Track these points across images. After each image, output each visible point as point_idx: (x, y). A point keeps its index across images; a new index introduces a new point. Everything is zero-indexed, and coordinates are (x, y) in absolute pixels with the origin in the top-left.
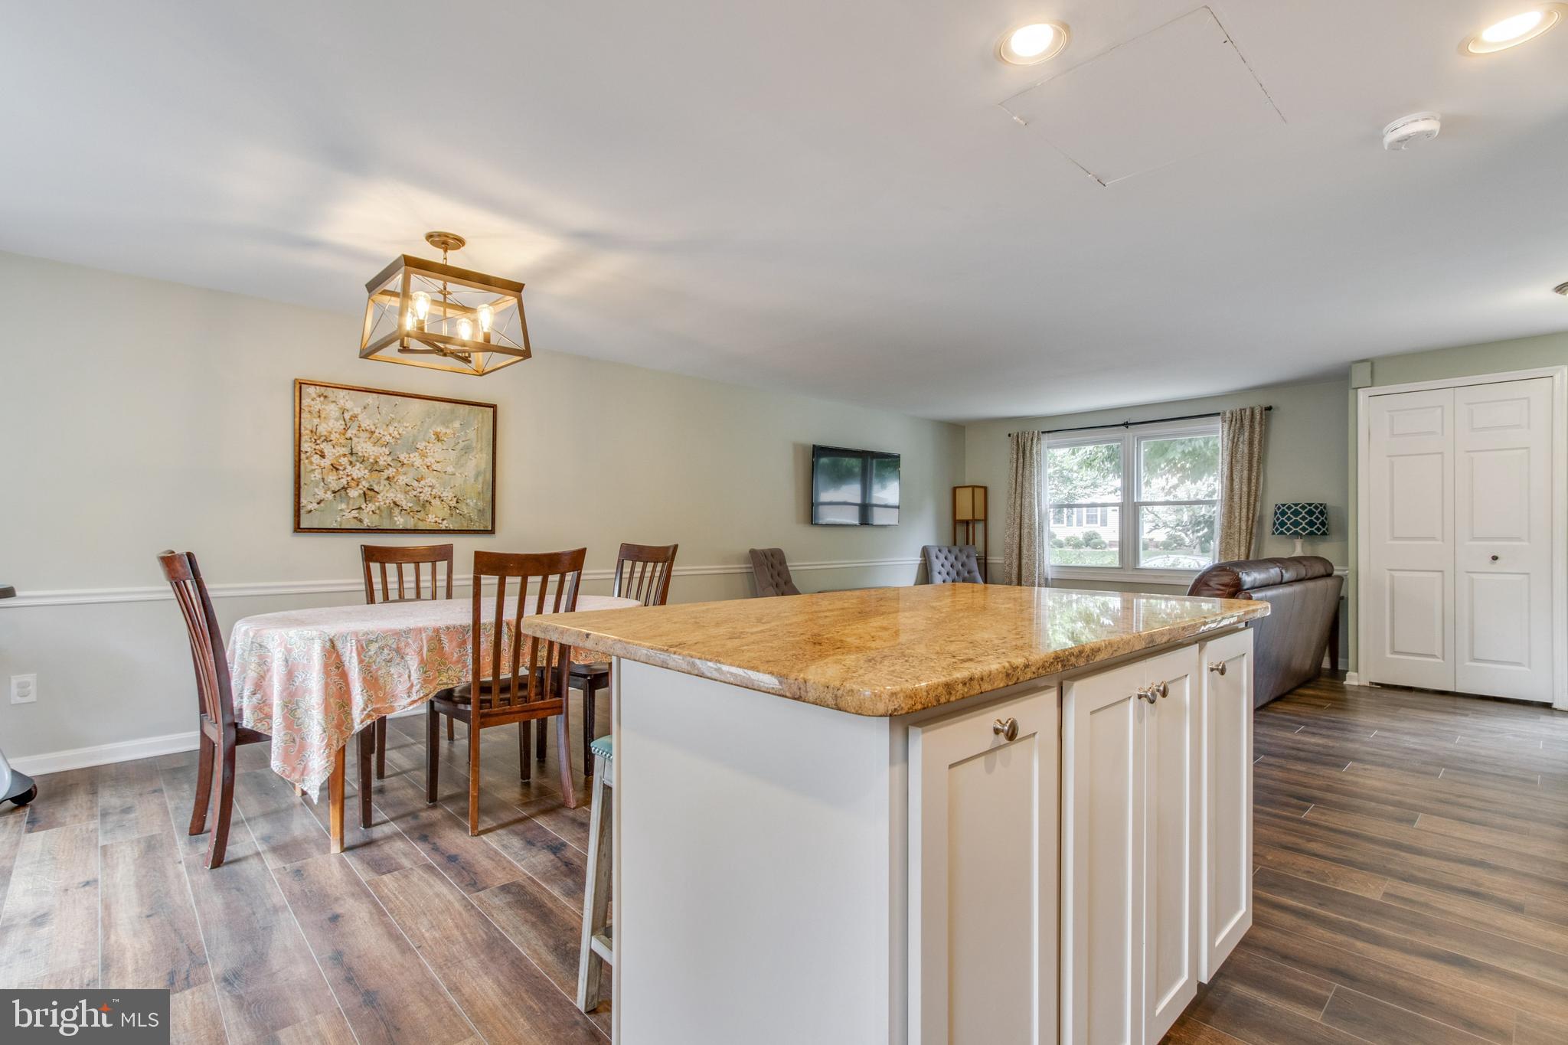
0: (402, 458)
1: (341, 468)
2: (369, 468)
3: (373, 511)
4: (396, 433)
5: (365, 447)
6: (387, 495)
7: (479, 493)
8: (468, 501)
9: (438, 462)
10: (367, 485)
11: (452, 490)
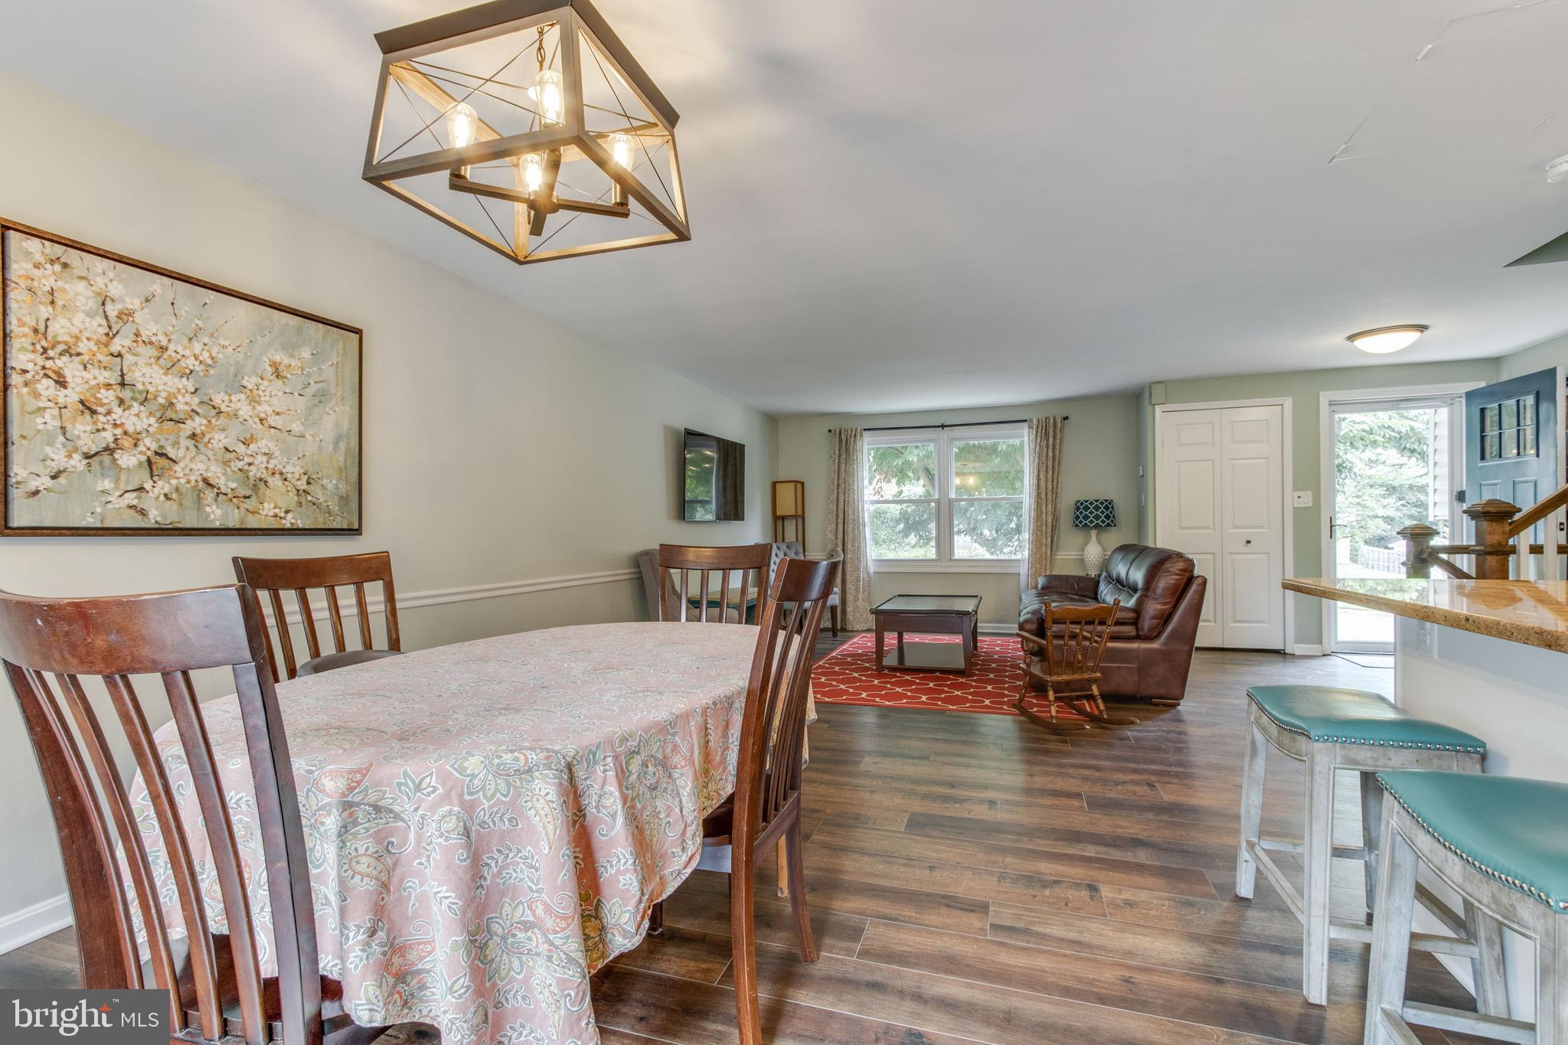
0: (218, 399)
1: (100, 410)
2: (158, 414)
3: (166, 495)
4: (206, 355)
5: (146, 374)
6: (191, 467)
7: (341, 469)
8: (325, 481)
9: (278, 414)
10: (154, 446)
11: (300, 462)
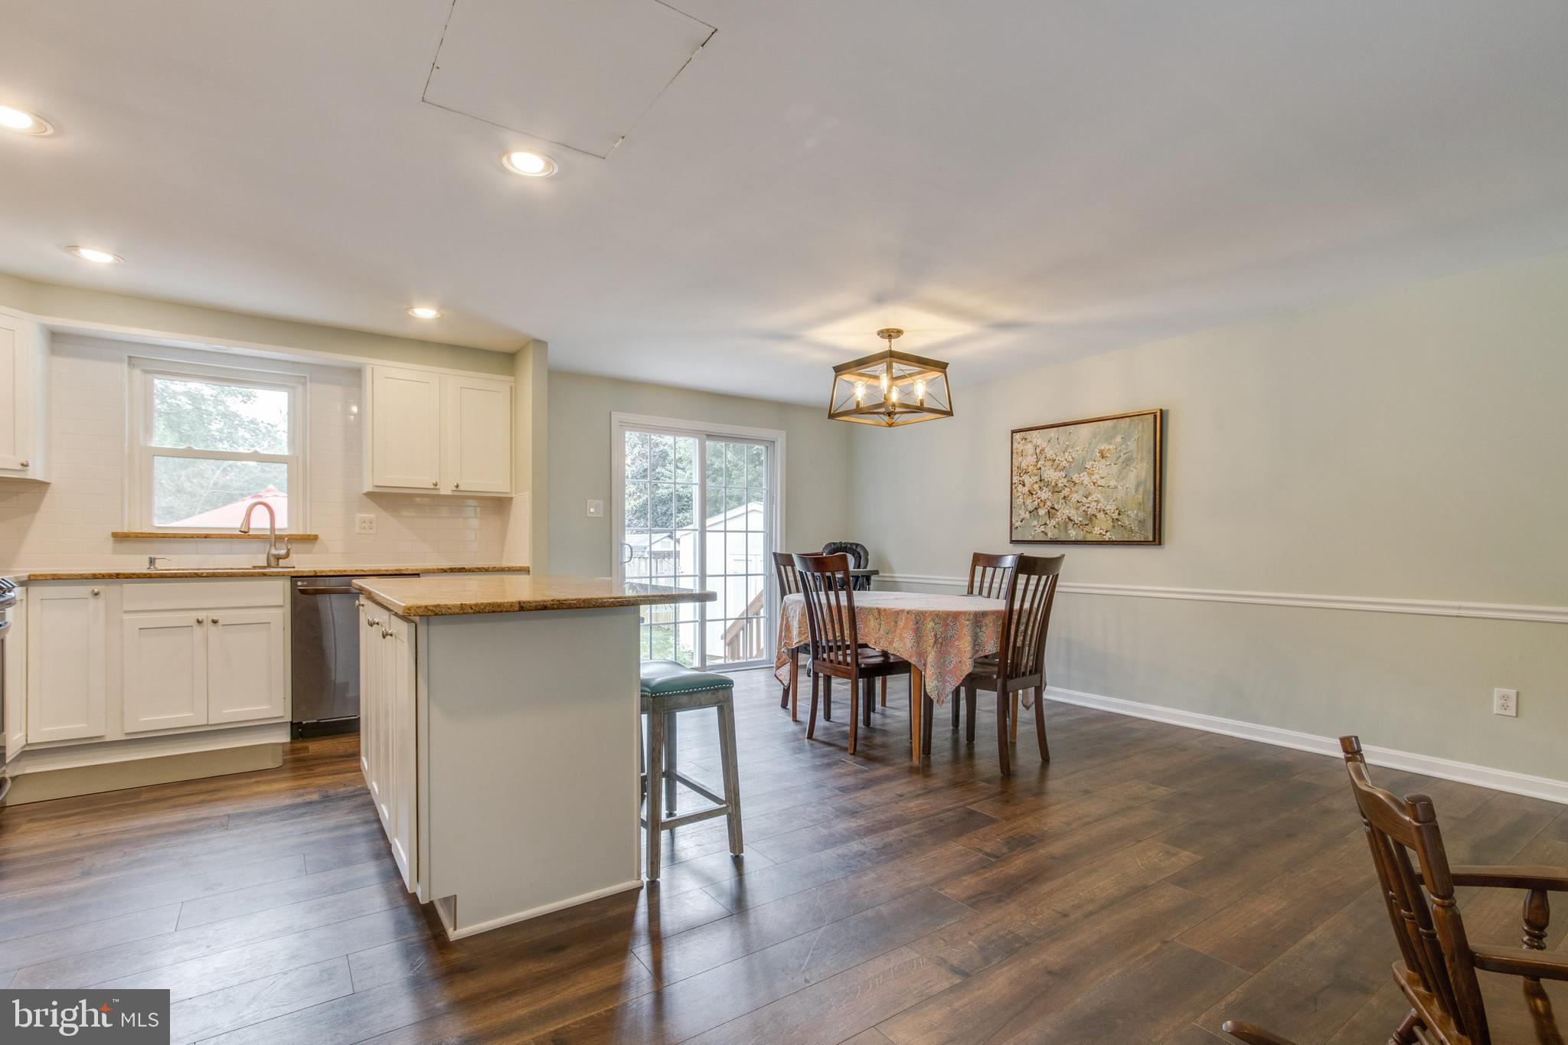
0: (1075, 478)
1: (1034, 493)
2: (1052, 490)
3: (1054, 527)
4: (1070, 457)
5: (1050, 474)
6: (1065, 511)
7: (1140, 504)
8: (1129, 512)
9: (1103, 478)
10: (1050, 505)
11: (1114, 503)
